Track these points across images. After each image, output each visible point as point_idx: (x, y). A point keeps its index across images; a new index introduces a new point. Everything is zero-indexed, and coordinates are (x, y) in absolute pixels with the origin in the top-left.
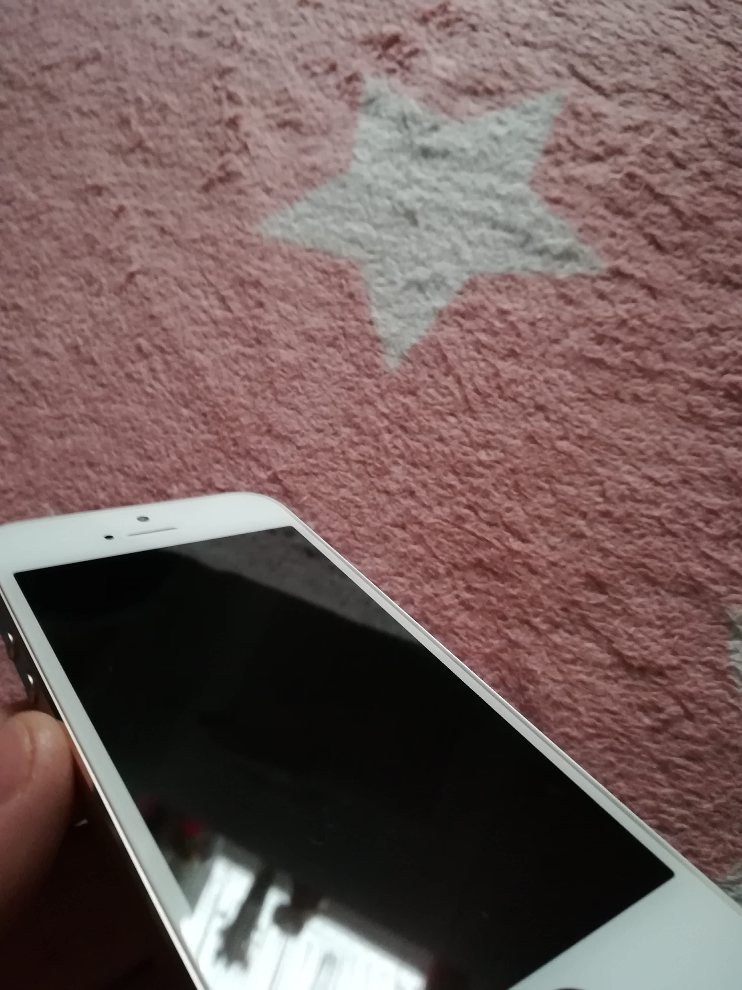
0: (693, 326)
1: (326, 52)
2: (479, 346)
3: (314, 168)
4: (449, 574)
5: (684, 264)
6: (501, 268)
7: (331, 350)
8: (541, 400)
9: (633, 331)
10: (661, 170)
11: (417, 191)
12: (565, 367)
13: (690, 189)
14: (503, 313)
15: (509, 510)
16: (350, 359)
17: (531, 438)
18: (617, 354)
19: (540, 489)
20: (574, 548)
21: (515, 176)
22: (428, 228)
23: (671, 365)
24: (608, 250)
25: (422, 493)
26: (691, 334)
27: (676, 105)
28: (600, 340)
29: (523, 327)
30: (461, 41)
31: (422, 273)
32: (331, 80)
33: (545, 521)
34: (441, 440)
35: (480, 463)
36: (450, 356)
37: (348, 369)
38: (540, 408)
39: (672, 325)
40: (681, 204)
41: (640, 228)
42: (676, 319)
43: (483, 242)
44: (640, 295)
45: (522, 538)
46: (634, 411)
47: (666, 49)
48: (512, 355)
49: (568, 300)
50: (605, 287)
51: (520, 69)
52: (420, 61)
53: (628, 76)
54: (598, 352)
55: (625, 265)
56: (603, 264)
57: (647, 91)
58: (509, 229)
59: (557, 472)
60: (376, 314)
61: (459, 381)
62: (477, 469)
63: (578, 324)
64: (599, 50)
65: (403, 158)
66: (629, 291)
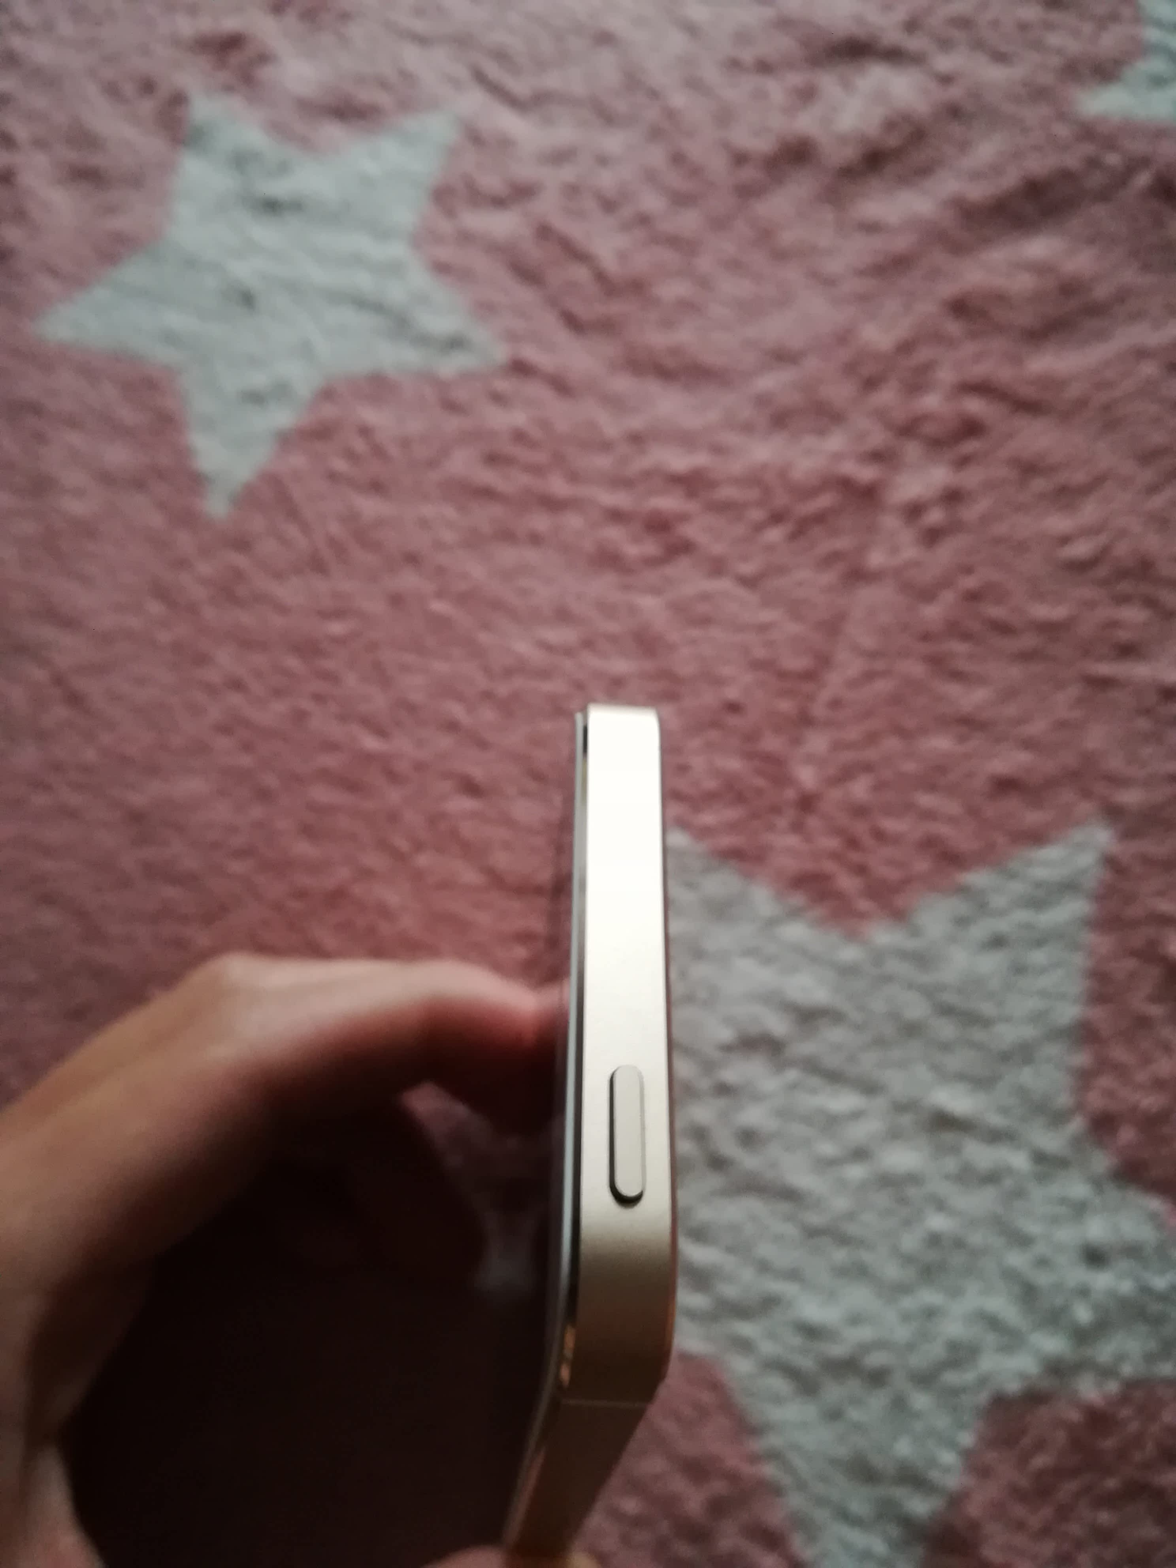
0: (612, 434)
1: (139, 62)
3: (118, 237)
4: (286, 789)
6: (364, 366)
7: (137, 496)
8: (412, 547)
9: (534, 445)
10: (582, 214)
11: (259, 262)
12: (445, 500)
13: (623, 241)
15: (365, 697)
16: (161, 505)
18: (510, 479)
19: (408, 667)
20: (446, 742)
21: (391, 233)
22: (272, 315)
23: (581, 490)
24: (510, 333)
25: (253, 684)
27: (611, 120)
28: (492, 460)
29: (392, 449)
30: (327, 40)
31: (259, 380)
32: (146, 105)
33: (413, 709)
34: (283, 610)
35: (331, 639)
36: (296, 494)
38: (411, 558)
39: (585, 434)
40: (609, 265)
41: (553, 302)
42: (592, 426)
43: (343, 332)
44: (547, 394)
45: (381, 732)
46: (531, 555)
47: (605, 39)
48: (376, 487)
49: (452, 406)
50: (503, 385)
51: (407, 76)
52: (265, 73)
53: (552, 81)
54: (487, 477)
55: (531, 354)
56: (501, 353)
57: (574, 103)
58: (379, 310)
59: (429, 643)
60: (198, 441)
61: (305, 528)
62: (327, 646)
63: (464, 440)
64: (514, 44)
65: (240, 215)
66: (532, 390)
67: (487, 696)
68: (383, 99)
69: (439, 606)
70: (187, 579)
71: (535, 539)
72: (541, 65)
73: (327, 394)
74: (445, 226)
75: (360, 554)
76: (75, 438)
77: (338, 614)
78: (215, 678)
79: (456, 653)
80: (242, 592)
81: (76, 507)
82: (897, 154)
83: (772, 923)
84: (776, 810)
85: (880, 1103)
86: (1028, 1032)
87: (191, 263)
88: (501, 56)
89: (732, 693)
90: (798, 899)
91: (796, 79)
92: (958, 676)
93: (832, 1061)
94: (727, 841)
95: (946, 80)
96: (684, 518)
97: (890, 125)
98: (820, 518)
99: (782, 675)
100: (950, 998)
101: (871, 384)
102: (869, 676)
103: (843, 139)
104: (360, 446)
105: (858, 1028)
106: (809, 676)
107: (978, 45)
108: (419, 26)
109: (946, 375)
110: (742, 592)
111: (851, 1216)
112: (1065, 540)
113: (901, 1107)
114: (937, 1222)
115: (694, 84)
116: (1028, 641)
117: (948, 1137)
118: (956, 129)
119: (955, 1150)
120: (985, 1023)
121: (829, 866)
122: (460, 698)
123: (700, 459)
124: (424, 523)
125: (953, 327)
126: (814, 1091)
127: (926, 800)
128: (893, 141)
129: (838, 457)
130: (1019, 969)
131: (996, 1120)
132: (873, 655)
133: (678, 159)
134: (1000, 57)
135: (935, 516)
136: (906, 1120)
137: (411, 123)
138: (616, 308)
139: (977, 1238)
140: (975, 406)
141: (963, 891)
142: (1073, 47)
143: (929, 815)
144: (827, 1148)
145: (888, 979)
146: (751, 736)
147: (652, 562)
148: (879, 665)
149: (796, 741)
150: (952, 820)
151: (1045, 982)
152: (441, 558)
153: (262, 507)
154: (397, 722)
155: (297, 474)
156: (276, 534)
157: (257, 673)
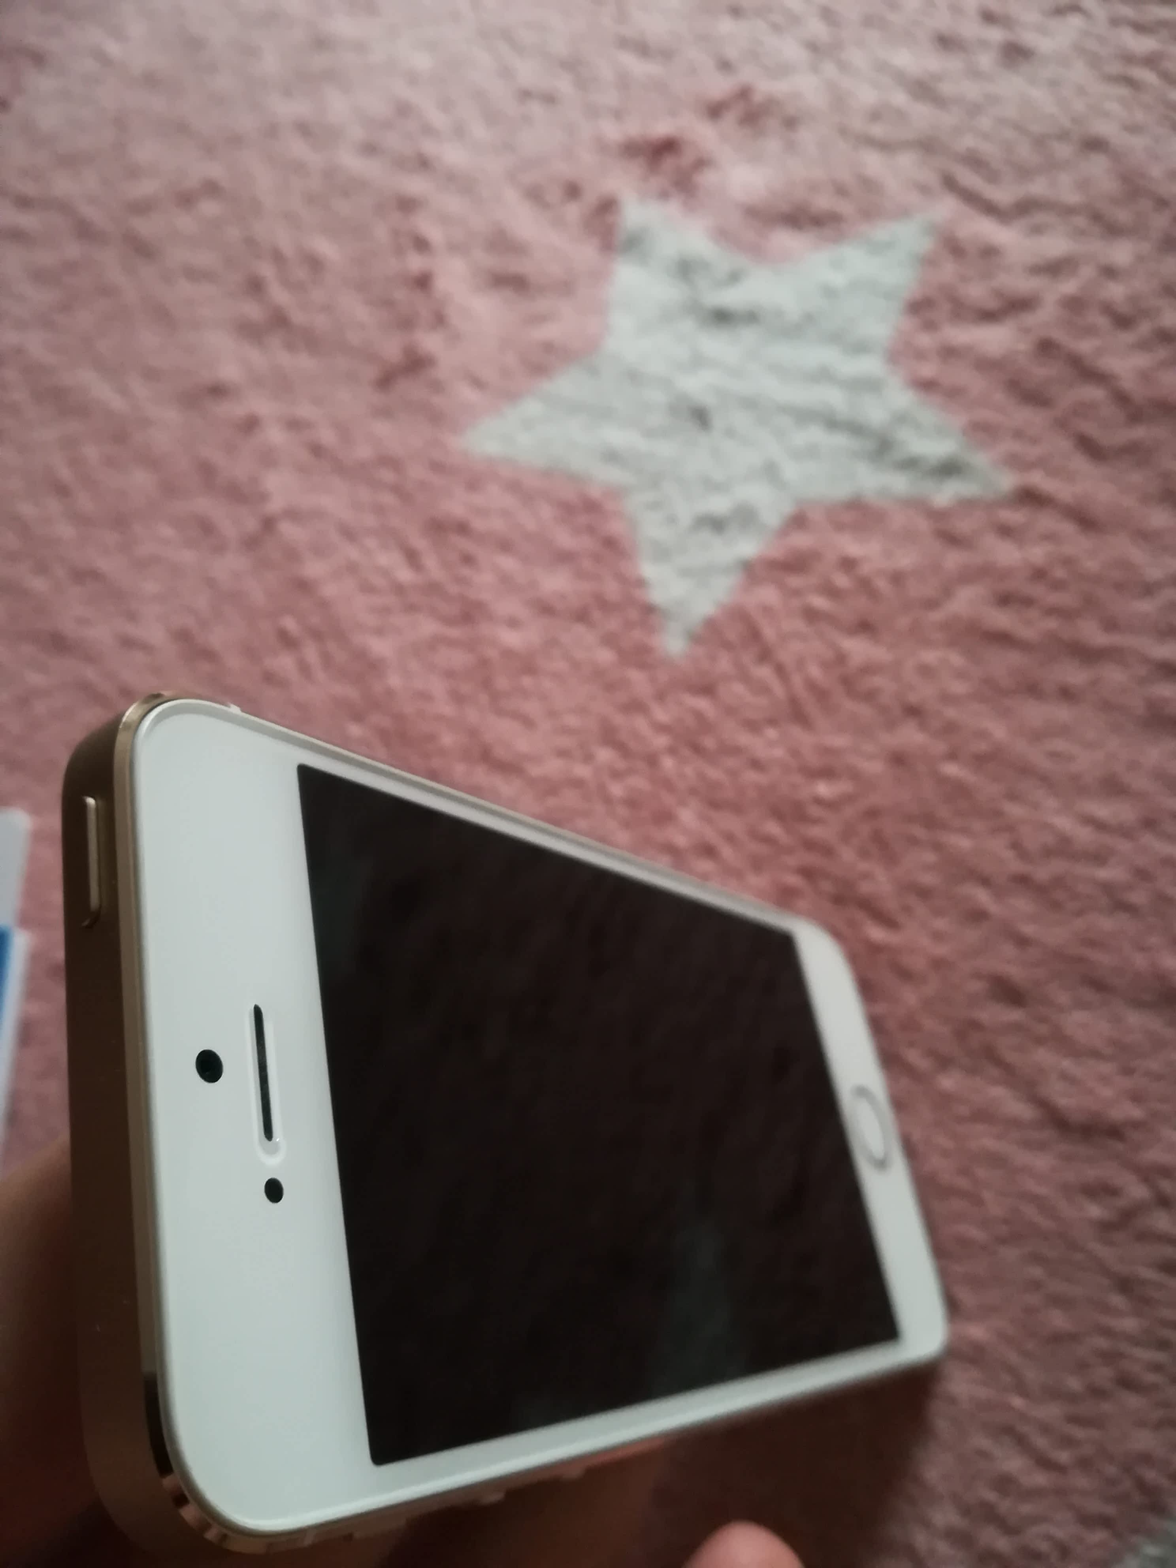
0: (1153, 575)
1: (563, 166)
2: (811, 615)
3: (548, 347)
5: (1136, 477)
6: (842, 492)
7: (580, 629)
8: (913, 698)
9: (1058, 585)
10: (1091, 331)
11: (711, 376)
12: (949, 645)
13: (1142, 360)
14: (848, 564)
15: (866, 876)
16: (609, 640)
17: (898, 760)
18: (1028, 622)
19: (914, 840)
20: (972, 935)
21: (860, 348)
22: (730, 433)
23: (1121, 639)
24: (1014, 459)
25: (727, 852)
27: (1113, 230)
28: (1004, 600)
29: (882, 584)
30: (773, 145)
31: (719, 505)
32: (573, 211)
33: (924, 893)
34: (756, 764)
35: (819, 801)
36: (769, 632)
37: (605, 656)
38: (914, 712)
39: (1119, 575)
40: (1129, 383)
41: (1061, 424)
42: (1127, 566)
45: (888, 921)
46: (1062, 713)
47: (1095, 145)
48: (866, 628)
51: (868, 183)
52: (708, 179)
53: (1038, 188)
54: (1004, 620)
55: (1040, 482)
56: (1006, 481)
57: (1068, 211)
58: (855, 429)
59: (943, 812)
60: (649, 570)
61: (780, 670)
62: (814, 811)
63: (967, 576)
64: (989, 150)
65: (688, 325)
66: (1047, 521)
67: (1023, 881)
68: (842, 206)
69: (951, 769)
70: (641, 724)
71: (1067, 694)
72: (1024, 173)
73: (799, 521)
74: (925, 340)
75: (849, 705)
76: (508, 563)
77: (827, 773)
78: (681, 841)
79: (978, 825)
80: (709, 742)
81: (511, 638)
87: (634, 376)
88: (975, 161)
104: (842, 581)
108: (878, 130)
122: (985, 881)
124: (926, 671)
137: (882, 232)
138: (1139, 433)
152: (951, 713)
153: (727, 646)
154: (907, 910)
155: (767, 610)
156: (745, 677)
157: (730, 838)
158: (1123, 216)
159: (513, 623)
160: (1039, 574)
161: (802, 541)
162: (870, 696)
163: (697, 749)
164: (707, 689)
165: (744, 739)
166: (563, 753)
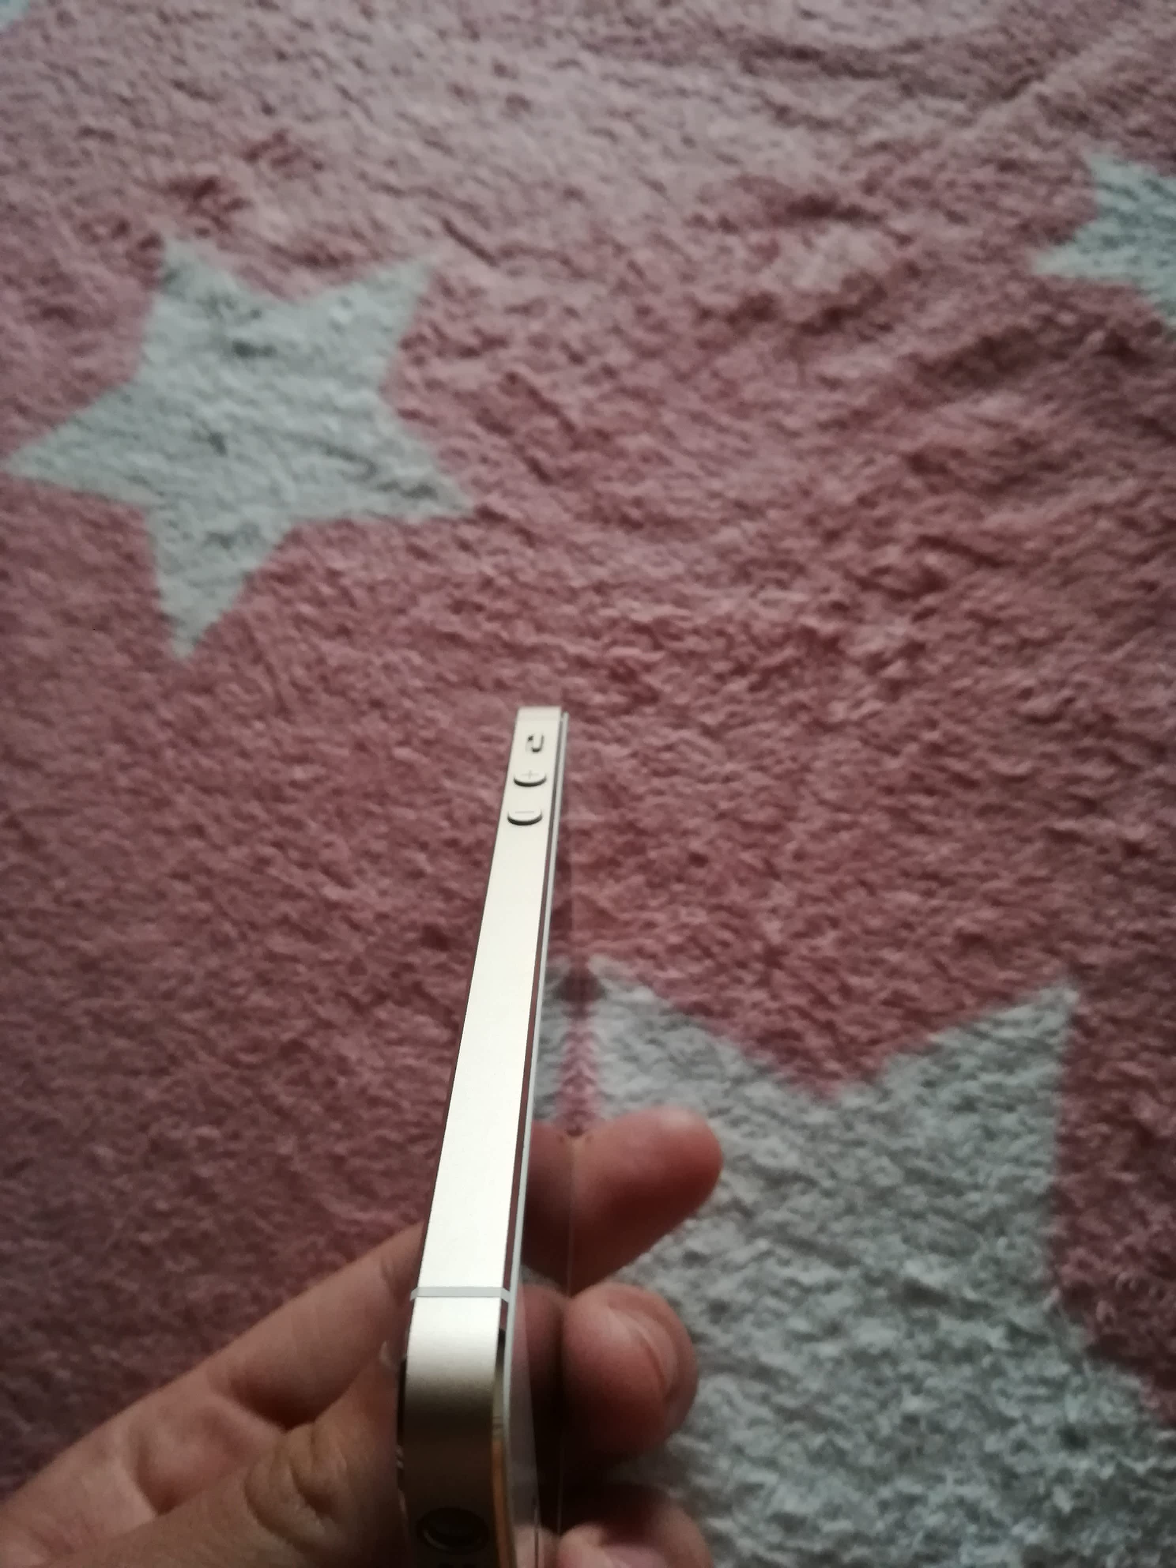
0: (577, 583)
1: (113, 205)
2: (300, 621)
3: (88, 376)
4: (243, 937)
5: (572, 498)
6: (333, 512)
7: (99, 636)
8: (377, 693)
9: (501, 593)
10: (550, 367)
11: (229, 405)
12: (411, 646)
13: (589, 393)
14: (333, 575)
15: (328, 845)
16: (125, 647)
17: (361, 746)
18: (476, 626)
19: (369, 814)
20: (410, 892)
21: (360, 381)
22: (241, 458)
23: (547, 639)
24: (477, 482)
25: (213, 829)
26: (573, 595)
27: (578, 275)
28: (458, 607)
29: (359, 594)
30: (300, 187)
31: (227, 523)
32: (119, 247)
33: (374, 858)
34: (244, 754)
35: (294, 784)
36: (261, 637)
37: (121, 660)
38: (376, 704)
39: (551, 583)
40: (575, 415)
41: (519, 450)
42: (557, 575)
43: (312, 476)
44: (513, 542)
45: (343, 882)
47: (572, 194)
48: (343, 632)
49: (420, 554)
50: (469, 533)
51: (377, 226)
52: (240, 219)
53: (520, 235)
54: (455, 624)
55: (496, 502)
56: (469, 502)
57: (543, 255)
58: (348, 456)
59: (394, 790)
60: (163, 582)
61: (270, 670)
62: (290, 792)
63: (431, 586)
64: (485, 198)
65: (211, 358)
66: (499, 537)
67: (452, 844)
68: (355, 248)
69: (403, 753)
70: (149, 722)
71: (501, 687)
72: (510, 220)
73: (295, 538)
74: (413, 374)
75: (325, 699)
76: (39, 577)
77: (302, 760)
78: (174, 823)
79: (420, 800)
80: (204, 735)
81: (37, 646)
82: (855, 312)
83: (739, 1081)
84: (742, 965)
85: (854, 1273)
86: (1001, 1200)
87: (162, 405)
88: (471, 209)
89: (696, 845)
90: (766, 1058)
91: (756, 237)
92: (922, 829)
93: (805, 1230)
94: (694, 996)
95: (904, 240)
96: (649, 668)
97: (849, 283)
98: (782, 670)
99: (747, 826)
100: (921, 1163)
101: (832, 537)
102: (835, 828)
103: (805, 296)
104: (326, 590)
105: (828, 1194)
106: (773, 828)
107: (935, 205)
108: (391, 178)
109: (905, 529)
110: (705, 742)
111: (824, 1398)
112: (1026, 694)
113: (872, 1281)
114: (913, 1404)
115: (659, 241)
116: (992, 796)
117: (921, 1312)
118: (913, 287)
119: (930, 1325)
120: (958, 1190)
121: (797, 1024)
122: (423, 846)
123: (666, 610)
124: (388, 669)
125: (913, 482)
126: (786, 1263)
127: (893, 957)
128: (854, 299)
129: (800, 609)
130: (990, 1135)
131: (970, 1294)
132: (838, 808)
133: (643, 312)
134: (955, 218)
135: (896, 670)
136: (881, 1293)
137: (383, 274)
138: (579, 458)
139: (954, 1421)
140: (933, 559)
141: (932, 1050)
142: (1028, 208)
143: (895, 972)
144: (800, 1324)
145: (859, 1143)
146: (716, 890)
147: (615, 711)
148: (845, 817)
149: (764, 894)
150: (919, 979)
151: (1016, 1147)
152: (407, 704)
153: (227, 649)
154: (360, 872)
155: (262, 618)
156: (240, 677)
157: (217, 819)
158: (587, 261)
159: (41, 633)
160: (487, 583)
161: (295, 555)
162: (342, 693)
163: (195, 742)
164: (207, 690)
165: (236, 731)
166: (78, 750)
